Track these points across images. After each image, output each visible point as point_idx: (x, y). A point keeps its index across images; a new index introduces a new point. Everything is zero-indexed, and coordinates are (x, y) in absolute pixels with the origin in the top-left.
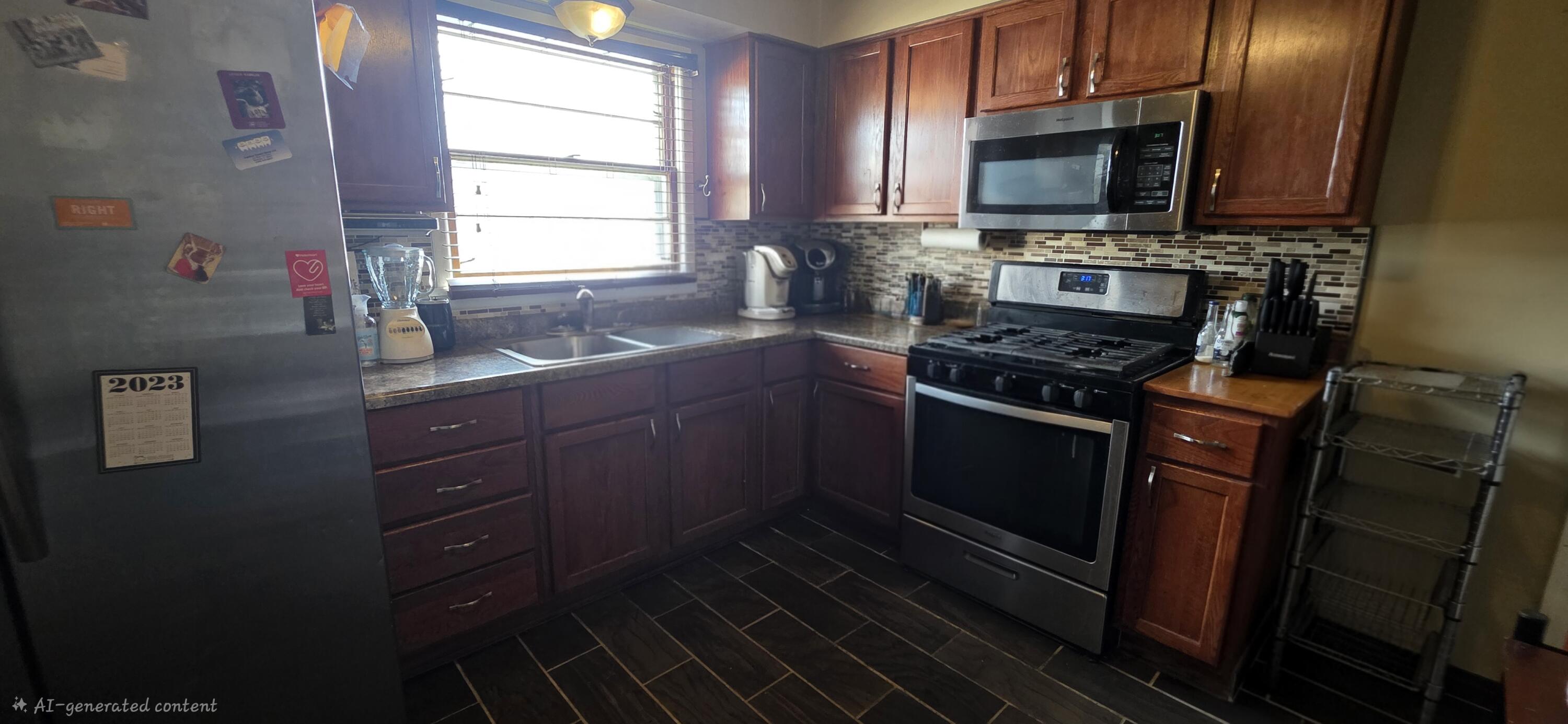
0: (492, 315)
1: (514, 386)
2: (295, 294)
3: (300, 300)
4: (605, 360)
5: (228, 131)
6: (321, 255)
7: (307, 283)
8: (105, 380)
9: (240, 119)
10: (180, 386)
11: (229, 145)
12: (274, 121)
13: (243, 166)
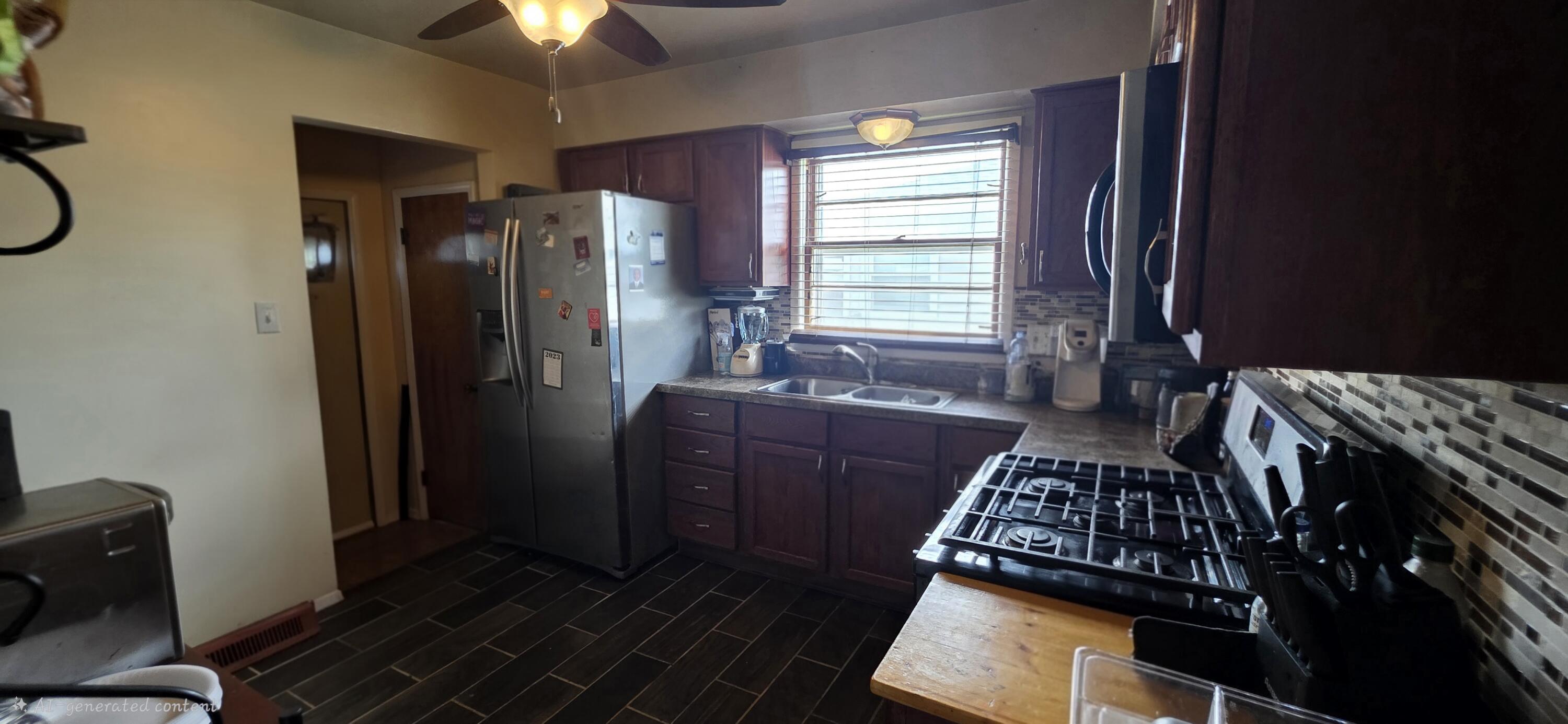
0: (822, 357)
1: (728, 399)
2: (590, 328)
3: (591, 330)
4: (794, 398)
5: (575, 261)
6: (598, 311)
7: (593, 323)
8: (545, 351)
9: (578, 256)
10: (559, 359)
11: (575, 266)
12: (588, 255)
13: (578, 274)
